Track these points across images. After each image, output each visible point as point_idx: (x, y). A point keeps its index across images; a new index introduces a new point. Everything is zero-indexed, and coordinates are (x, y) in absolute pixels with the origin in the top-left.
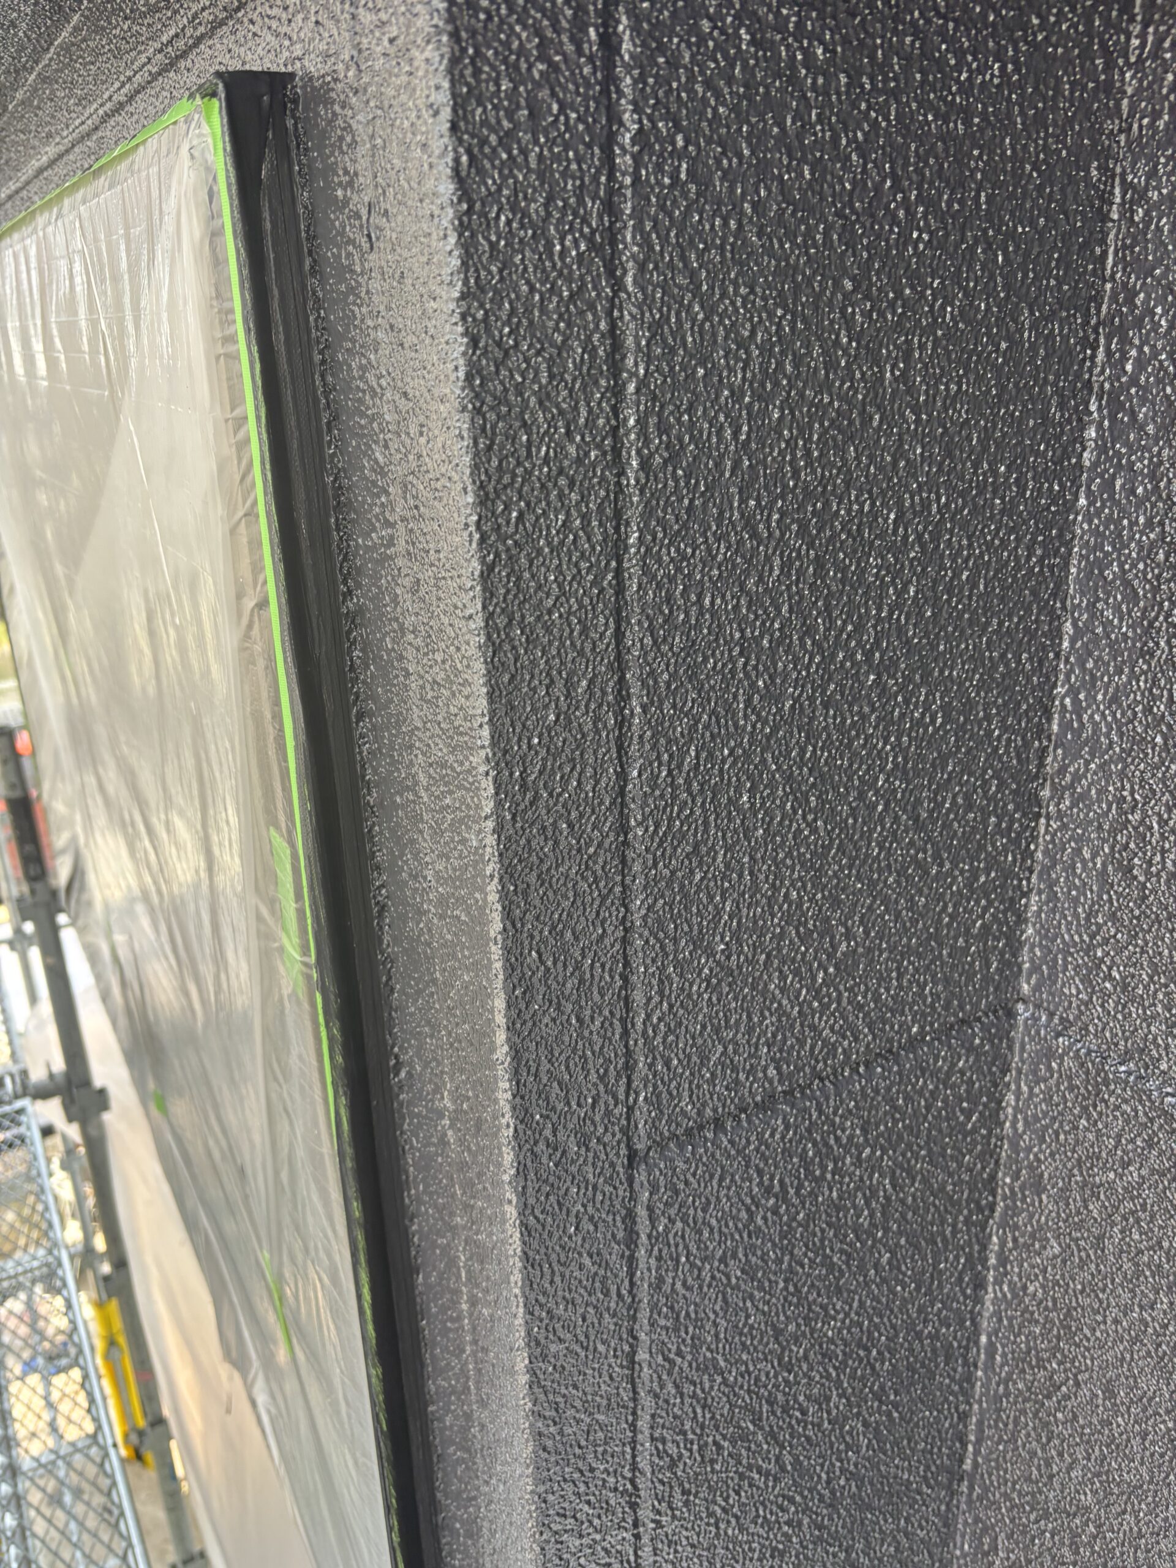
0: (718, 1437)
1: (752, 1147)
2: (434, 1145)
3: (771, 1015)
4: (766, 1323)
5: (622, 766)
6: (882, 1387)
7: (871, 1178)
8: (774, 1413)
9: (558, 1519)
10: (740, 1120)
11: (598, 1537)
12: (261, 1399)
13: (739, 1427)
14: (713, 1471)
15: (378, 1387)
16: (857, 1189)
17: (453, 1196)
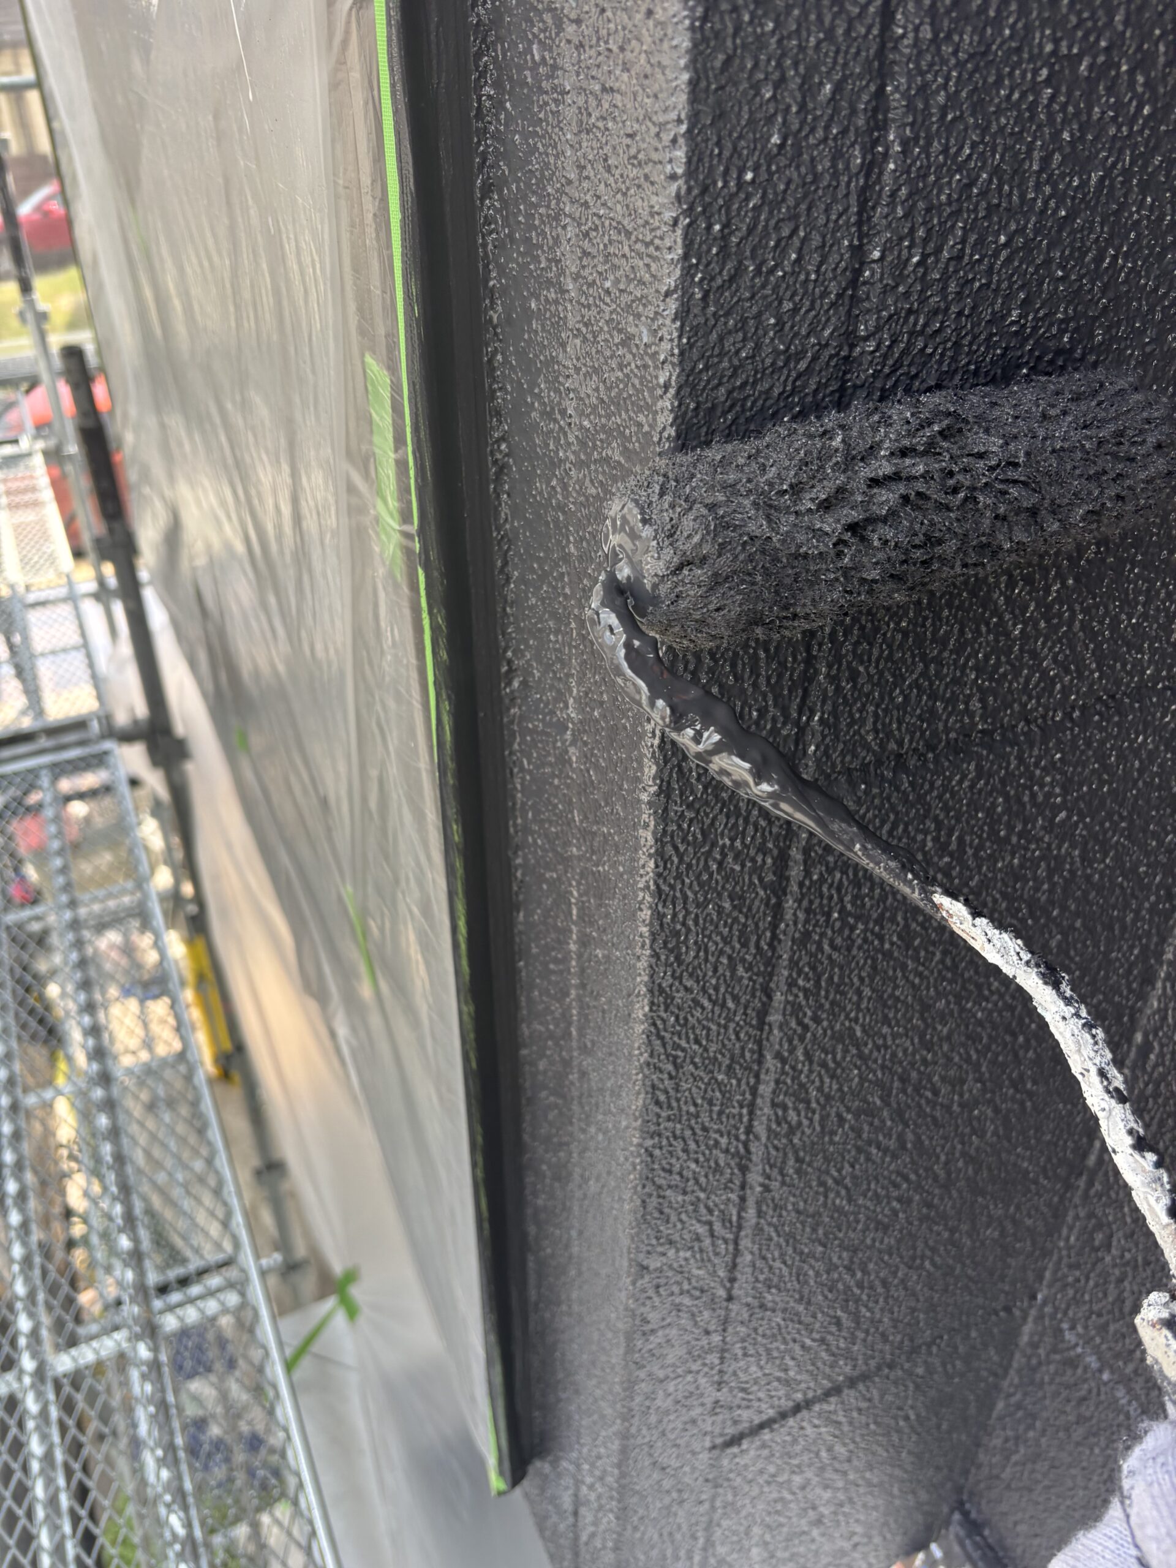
0: (842, 1109)
1: (935, 793)
2: (551, 765)
3: (989, 631)
4: (914, 997)
5: (860, 239)
6: (1021, 1076)
7: (1059, 848)
8: (904, 1091)
9: (663, 1174)
10: (926, 761)
11: (702, 1195)
12: (342, 1031)
13: (865, 1101)
14: (831, 1142)
15: (469, 1025)
16: (1042, 858)
17: (570, 822)
